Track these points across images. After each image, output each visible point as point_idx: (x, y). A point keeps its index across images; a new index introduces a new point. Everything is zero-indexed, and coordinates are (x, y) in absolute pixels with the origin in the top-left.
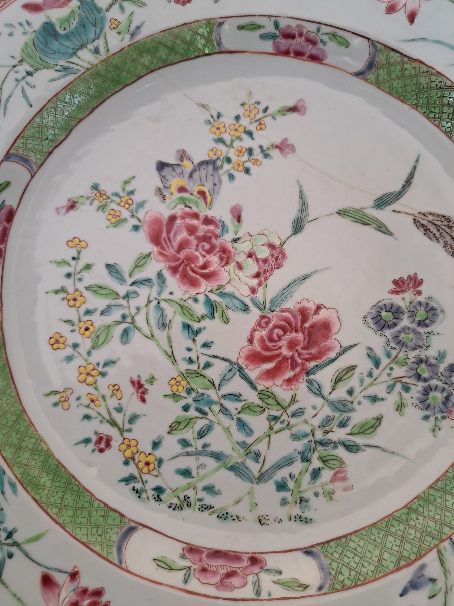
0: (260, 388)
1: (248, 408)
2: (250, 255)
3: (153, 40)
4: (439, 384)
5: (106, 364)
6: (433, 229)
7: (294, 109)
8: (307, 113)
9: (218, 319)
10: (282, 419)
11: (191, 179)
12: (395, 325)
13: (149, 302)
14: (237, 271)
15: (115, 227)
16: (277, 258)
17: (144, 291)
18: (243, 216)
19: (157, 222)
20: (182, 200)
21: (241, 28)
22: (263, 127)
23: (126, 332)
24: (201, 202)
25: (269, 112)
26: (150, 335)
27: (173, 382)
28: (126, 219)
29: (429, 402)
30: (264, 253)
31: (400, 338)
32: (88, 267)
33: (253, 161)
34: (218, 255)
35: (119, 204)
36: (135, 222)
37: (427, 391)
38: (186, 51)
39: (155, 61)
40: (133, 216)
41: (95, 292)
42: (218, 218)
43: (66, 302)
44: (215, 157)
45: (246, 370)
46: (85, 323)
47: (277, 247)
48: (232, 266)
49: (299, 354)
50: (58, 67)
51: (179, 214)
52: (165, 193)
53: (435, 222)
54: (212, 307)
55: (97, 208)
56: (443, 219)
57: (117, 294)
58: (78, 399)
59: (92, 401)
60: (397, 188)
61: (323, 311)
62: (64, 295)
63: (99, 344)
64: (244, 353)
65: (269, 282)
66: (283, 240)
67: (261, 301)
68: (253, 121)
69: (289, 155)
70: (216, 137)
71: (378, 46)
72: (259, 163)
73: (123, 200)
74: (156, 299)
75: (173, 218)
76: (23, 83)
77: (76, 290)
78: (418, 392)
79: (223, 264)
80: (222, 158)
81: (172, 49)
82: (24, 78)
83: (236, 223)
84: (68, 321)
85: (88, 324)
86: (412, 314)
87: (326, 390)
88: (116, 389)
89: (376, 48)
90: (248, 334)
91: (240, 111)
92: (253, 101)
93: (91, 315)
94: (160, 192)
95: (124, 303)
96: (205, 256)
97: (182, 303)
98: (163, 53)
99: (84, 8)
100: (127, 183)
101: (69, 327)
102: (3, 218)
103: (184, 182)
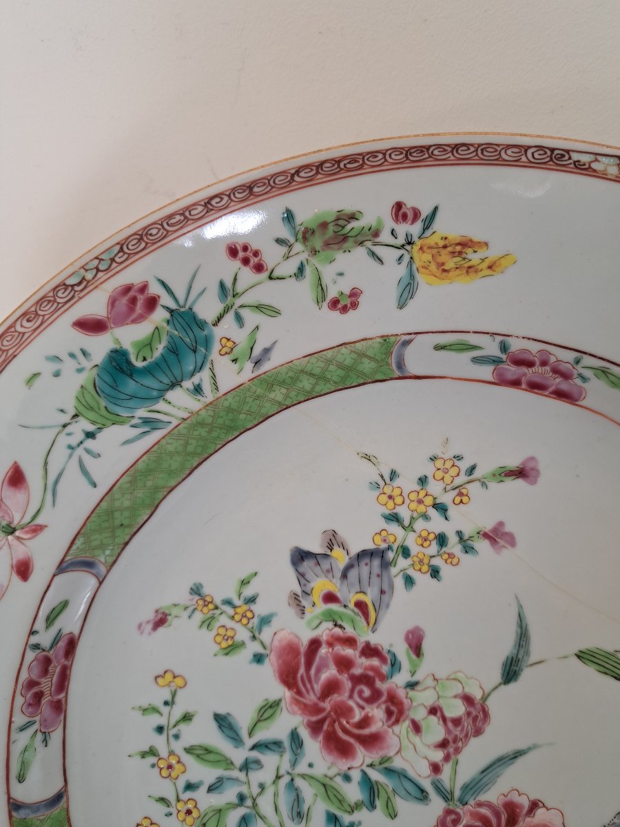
2: (433, 711)
3: (290, 369)
7: (520, 473)
8: (541, 480)
9: (380, 811)
11: (345, 581)
13: (278, 777)
14: (412, 735)
15: (227, 654)
16: (475, 719)
17: (270, 761)
18: (426, 646)
19: (290, 650)
20: (330, 616)
21: (439, 348)
22: (465, 499)
23: (245, 821)
24: (361, 620)
25: (477, 474)
28: (243, 644)
30: (456, 709)
32: (187, 718)
33: (446, 556)
34: (384, 707)
35: (232, 618)
36: (255, 647)
38: (344, 379)
39: (293, 394)
41: (198, 756)
42: (386, 647)
43: (156, 770)
44: (383, 546)
46: (186, 803)
47: (476, 702)
48: (405, 725)
50: (134, 421)
51: (324, 638)
52: (304, 603)
54: (371, 789)
55: (199, 623)
57: (232, 763)
61: (540, 814)
62: (153, 760)
65: (461, 757)
66: (487, 691)
67: (447, 785)
68: (448, 488)
69: (504, 550)
70: (387, 512)
72: (455, 561)
73: (238, 610)
74: (288, 773)
75: (315, 644)
76: (80, 451)
77: (171, 753)
79: (391, 722)
80: (395, 547)
81: (321, 378)
82: (81, 443)
83: (414, 657)
84: (162, 800)
85: (190, 806)
91: (428, 469)
92: (450, 454)
93: (193, 791)
94: (297, 602)
95: (242, 776)
96: (363, 708)
97: (327, 781)
98: (306, 383)
99: (175, 322)
100: (244, 583)
101: (163, 809)
102: (61, 653)
103: (333, 585)
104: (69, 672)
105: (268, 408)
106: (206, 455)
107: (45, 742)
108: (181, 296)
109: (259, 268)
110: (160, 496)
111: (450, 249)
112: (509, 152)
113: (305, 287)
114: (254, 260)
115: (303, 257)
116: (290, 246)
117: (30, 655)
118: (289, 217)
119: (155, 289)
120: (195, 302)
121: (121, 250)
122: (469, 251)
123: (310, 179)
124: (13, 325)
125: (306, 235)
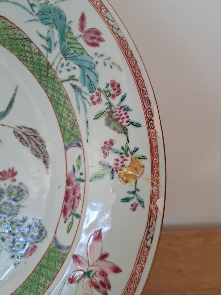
6: (25, 138)
29: (15, 248)
31: (2, 209)
37: (14, 241)
53: (27, 133)
56: (31, 131)
60: (4, 109)
78: (10, 242)
86: (10, 194)
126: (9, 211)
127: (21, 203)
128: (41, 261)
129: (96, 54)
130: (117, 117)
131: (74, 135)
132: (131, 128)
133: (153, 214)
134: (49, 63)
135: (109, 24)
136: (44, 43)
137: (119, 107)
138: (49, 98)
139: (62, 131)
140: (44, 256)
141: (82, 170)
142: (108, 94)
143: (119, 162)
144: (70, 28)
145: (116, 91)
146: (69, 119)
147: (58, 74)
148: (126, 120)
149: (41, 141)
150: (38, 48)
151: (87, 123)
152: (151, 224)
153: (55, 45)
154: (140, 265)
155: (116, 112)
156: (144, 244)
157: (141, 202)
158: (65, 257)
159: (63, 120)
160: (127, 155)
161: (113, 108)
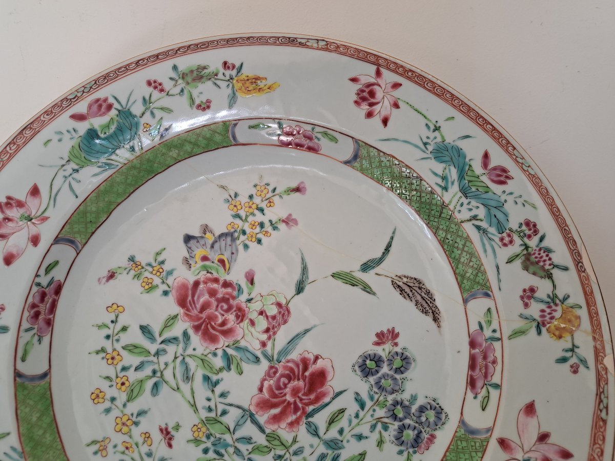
0: (268, 431)
1: (258, 449)
2: (261, 313)
3: (179, 139)
4: (412, 423)
5: (139, 414)
6: (407, 290)
7: (297, 190)
8: (307, 192)
9: (233, 371)
10: (285, 458)
11: (213, 250)
12: (377, 372)
13: (176, 358)
14: (250, 327)
15: (148, 292)
16: (283, 315)
17: (171, 349)
18: (256, 280)
19: (184, 287)
20: (205, 268)
21: (250, 127)
22: (272, 204)
23: (156, 385)
24: (221, 269)
25: (277, 192)
26: (176, 388)
27: (195, 428)
28: (157, 286)
29: (403, 438)
30: (273, 311)
31: (381, 384)
32: (124, 329)
33: (264, 233)
34: (234, 313)
35: (151, 273)
36: (165, 288)
37: (402, 429)
38: (207, 145)
39: (182, 153)
40: (163, 282)
41: (130, 350)
42: (235, 282)
43: (105, 360)
44: (233, 230)
45: (257, 416)
46: (122, 378)
47: (283, 305)
48: (246, 322)
49: (301, 400)
50: (100, 164)
51: (202, 279)
52: (191, 262)
53: (408, 284)
54: (228, 359)
55: (133, 276)
56: (415, 281)
57: (149, 353)
58: (115, 446)
59: (127, 448)
60: (378, 254)
61: (320, 361)
62: (103, 355)
63: (134, 397)
64: (255, 401)
65: (277, 336)
66: (289, 298)
67: (270, 353)
68: (264, 199)
69: (292, 227)
70: (234, 213)
71: (360, 143)
72: (269, 235)
73: (155, 268)
74: (181, 355)
75: (197, 284)
76: (70, 179)
77: (114, 350)
78: (394, 430)
79: (238, 322)
80: (238, 231)
81: (196, 144)
82: (71, 175)
83: (250, 285)
84: (108, 378)
85: (124, 380)
86: (391, 362)
87: (321, 432)
88: (147, 436)
89: (359, 144)
90: (258, 383)
91: (253, 191)
92: (264, 183)
93: (126, 371)
94: (187, 262)
95: (155, 359)
96: (223, 315)
97: (203, 357)
98: (188, 148)
99: (121, 116)
100: (158, 254)
101: (108, 383)
102: (52, 292)
103: (206, 251)
104: (56, 303)
105: (170, 161)
106: (137, 186)
107: (40, 341)
108: (124, 103)
109: (162, 90)
110: (113, 207)
111: (250, 81)
112: (271, 39)
113: (185, 99)
114: (159, 87)
115: (183, 85)
116: (177, 81)
117: (35, 289)
118: (175, 68)
119: (111, 100)
120: (130, 106)
121: (95, 83)
122: (259, 82)
123: (185, 52)
124: (39, 117)
125: (183, 76)
126: (391, 386)
127: (407, 374)
128: (445, 455)
129: (504, 192)
130: (537, 260)
131: (478, 283)
132: (556, 273)
133: (602, 376)
134: (444, 202)
135: (518, 162)
136: (439, 181)
137: (538, 249)
138: (439, 241)
139: (459, 280)
140: (449, 448)
141: (495, 325)
142: (522, 234)
143: (546, 314)
144: (470, 166)
145: (532, 231)
146: (471, 264)
147: (456, 213)
148: (548, 262)
149: (428, 293)
150: (430, 187)
151: (498, 268)
152: (601, 390)
153: (453, 183)
154: (597, 446)
155: (534, 254)
156: (598, 416)
157: (584, 362)
158: (485, 444)
159: (460, 266)
160: (556, 305)
161: (530, 249)
